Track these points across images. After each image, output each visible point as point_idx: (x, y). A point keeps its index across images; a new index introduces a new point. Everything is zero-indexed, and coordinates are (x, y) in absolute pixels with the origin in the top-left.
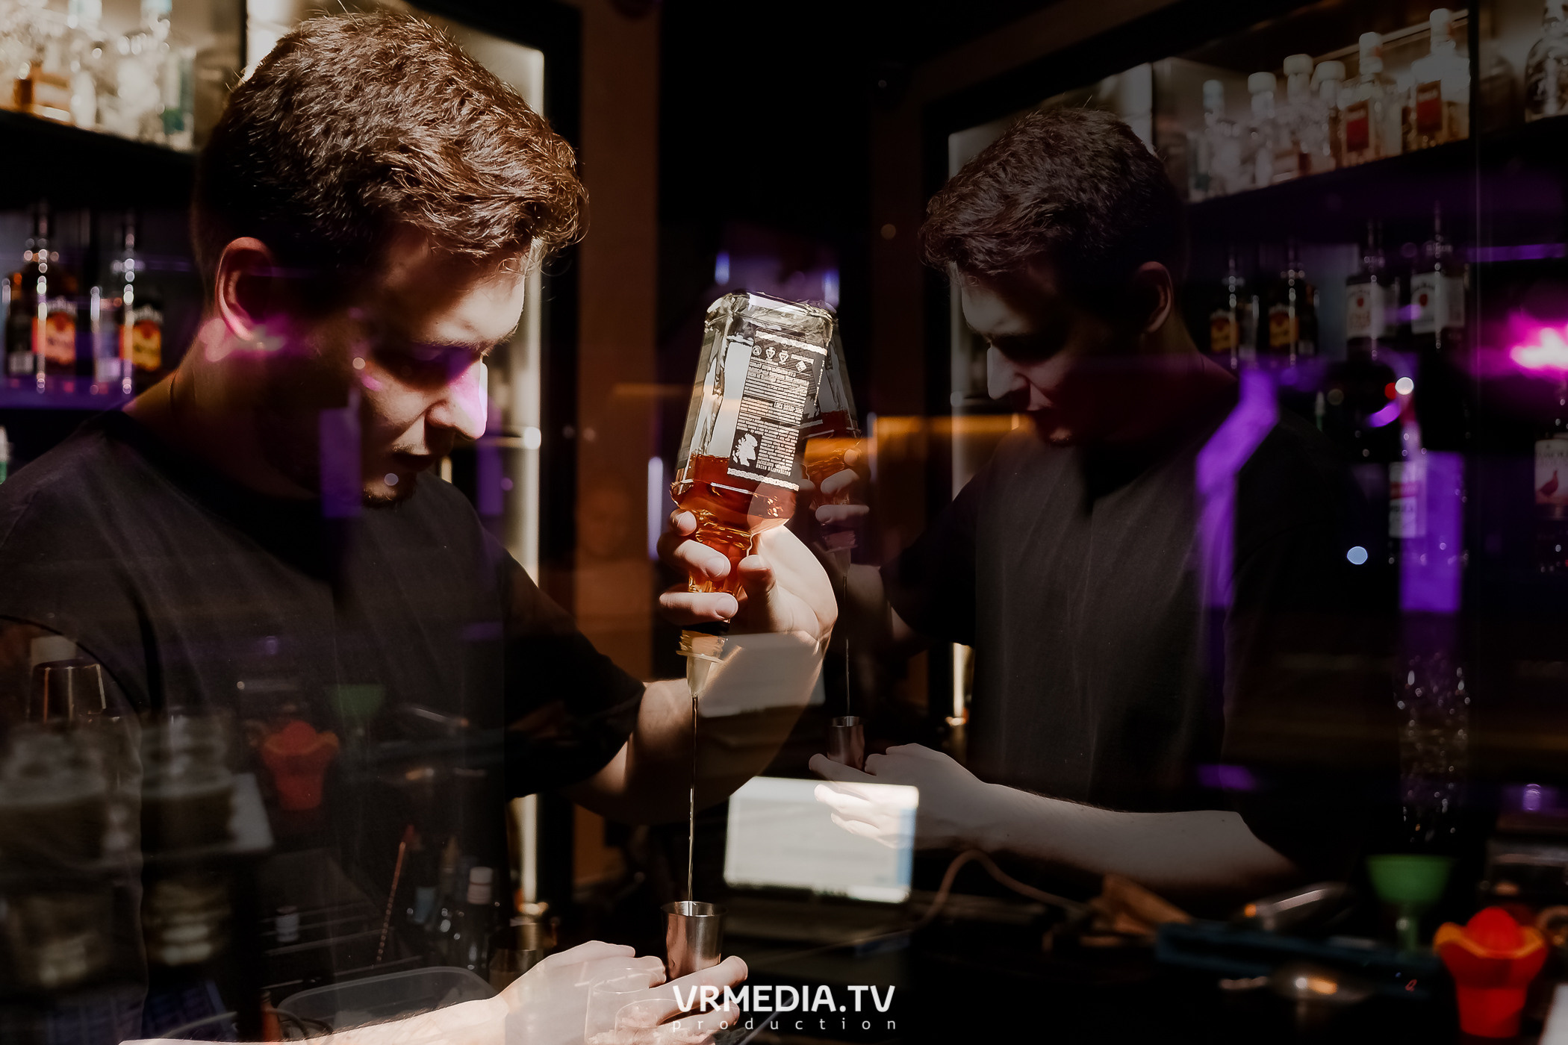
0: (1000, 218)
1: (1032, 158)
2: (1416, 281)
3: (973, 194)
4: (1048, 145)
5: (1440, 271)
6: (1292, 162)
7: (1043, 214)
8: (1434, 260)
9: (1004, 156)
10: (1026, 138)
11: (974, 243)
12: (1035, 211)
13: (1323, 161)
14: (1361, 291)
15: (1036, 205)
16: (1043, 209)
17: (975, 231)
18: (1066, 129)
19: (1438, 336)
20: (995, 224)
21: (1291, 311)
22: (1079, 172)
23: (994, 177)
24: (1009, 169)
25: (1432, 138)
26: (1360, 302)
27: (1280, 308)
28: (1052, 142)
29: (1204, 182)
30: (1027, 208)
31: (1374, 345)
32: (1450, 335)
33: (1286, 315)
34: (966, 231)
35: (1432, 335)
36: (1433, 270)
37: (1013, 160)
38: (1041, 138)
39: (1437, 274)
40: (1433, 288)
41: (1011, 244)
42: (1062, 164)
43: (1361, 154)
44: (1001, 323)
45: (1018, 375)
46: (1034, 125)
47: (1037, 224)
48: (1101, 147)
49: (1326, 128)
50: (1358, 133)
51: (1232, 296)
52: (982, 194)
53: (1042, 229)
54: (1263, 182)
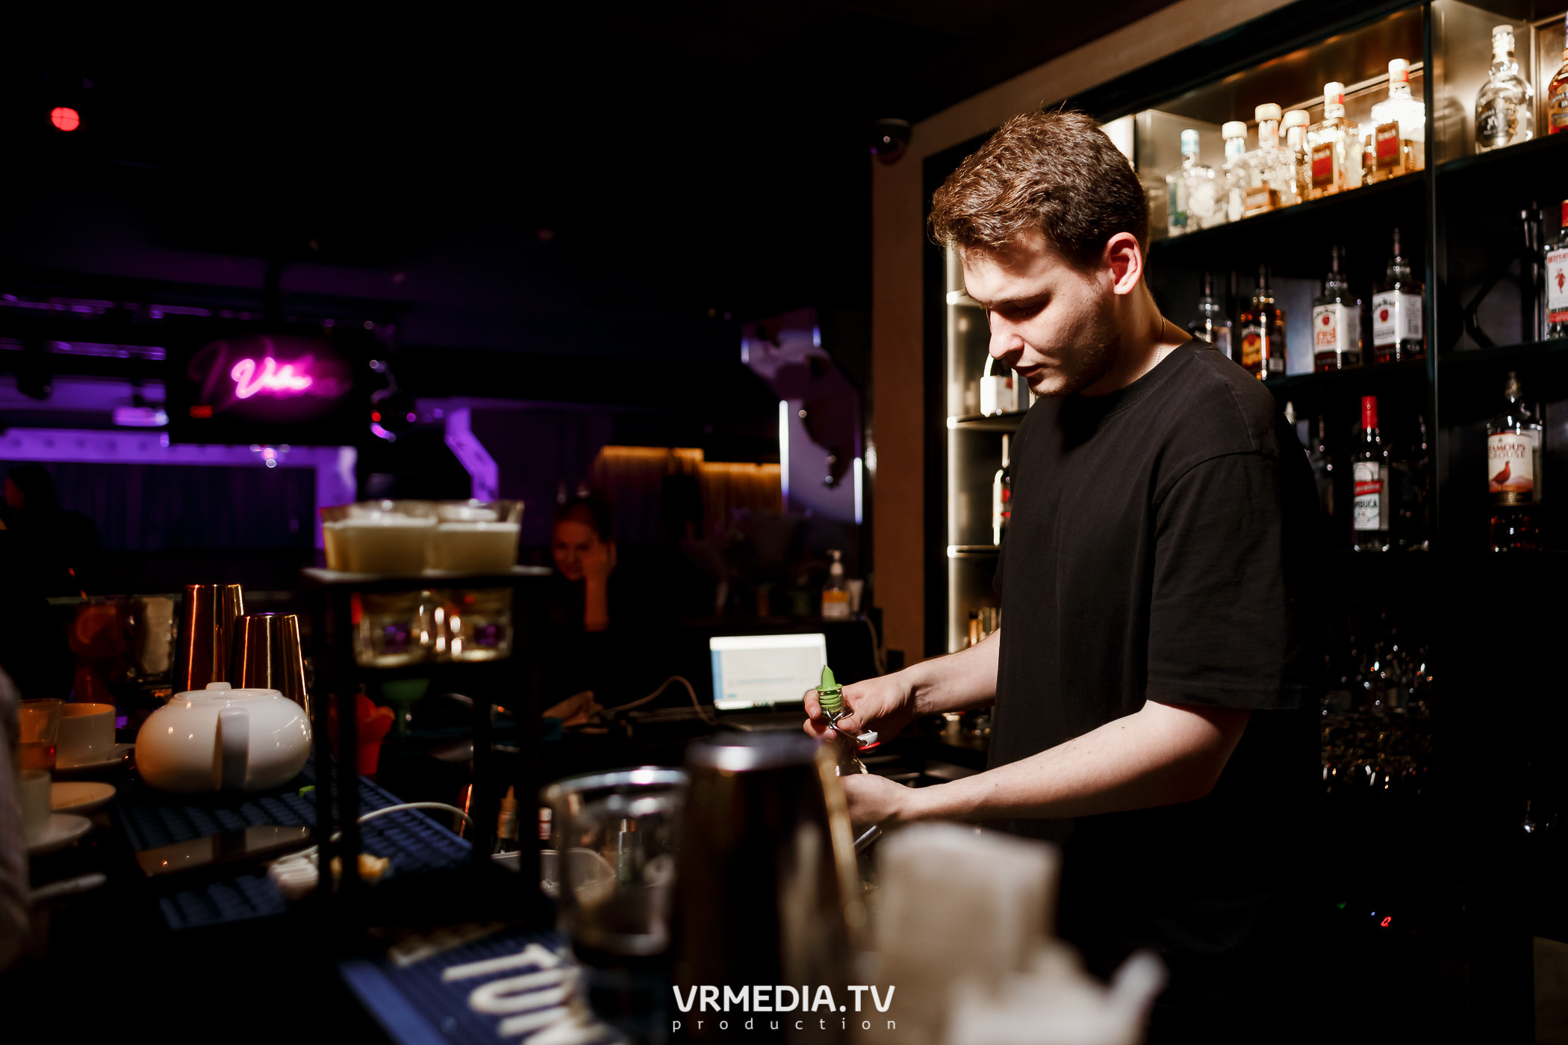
0: (1000, 200)
1: (1023, 151)
2: (1377, 299)
3: (975, 183)
4: (1035, 140)
5: (1399, 289)
6: (1263, 199)
7: (1036, 192)
8: (1395, 279)
9: (998, 151)
10: (1015, 136)
11: (981, 221)
12: (1029, 191)
13: (1290, 197)
14: (1327, 311)
15: (1030, 186)
16: (1036, 189)
17: (979, 211)
18: (1049, 127)
19: (1398, 346)
20: (995, 204)
21: (1263, 331)
22: (1064, 159)
23: (993, 167)
24: (1004, 162)
25: (1391, 172)
26: (1326, 321)
27: (1252, 329)
28: (1039, 137)
29: (1182, 219)
30: (1023, 188)
31: (1339, 357)
32: (1409, 346)
33: (1258, 336)
34: (972, 211)
35: (1393, 346)
36: (1393, 288)
37: (1007, 154)
38: (1028, 135)
39: (1397, 292)
40: (1392, 304)
41: (1011, 218)
42: (1049, 154)
43: (1325, 190)
44: (1001, 290)
45: (1016, 335)
46: (1021, 126)
47: (1032, 201)
48: (1079, 140)
49: (1293, 168)
50: (1323, 171)
51: (1208, 320)
52: (983, 183)
53: (1035, 206)
54: (1235, 217)
